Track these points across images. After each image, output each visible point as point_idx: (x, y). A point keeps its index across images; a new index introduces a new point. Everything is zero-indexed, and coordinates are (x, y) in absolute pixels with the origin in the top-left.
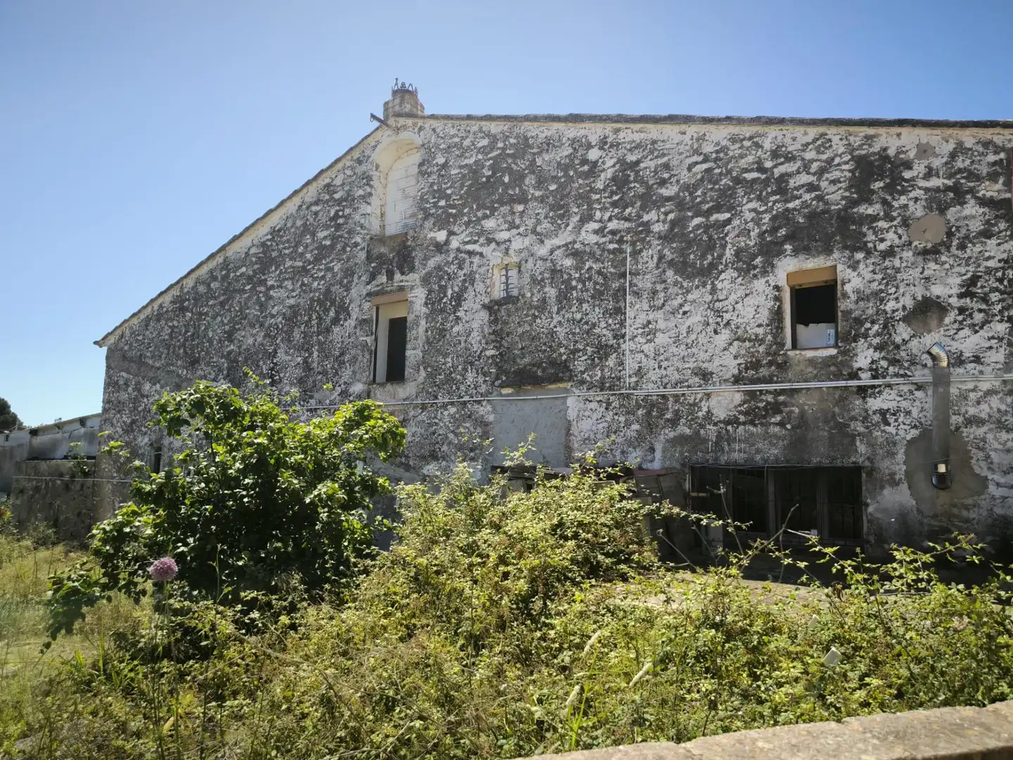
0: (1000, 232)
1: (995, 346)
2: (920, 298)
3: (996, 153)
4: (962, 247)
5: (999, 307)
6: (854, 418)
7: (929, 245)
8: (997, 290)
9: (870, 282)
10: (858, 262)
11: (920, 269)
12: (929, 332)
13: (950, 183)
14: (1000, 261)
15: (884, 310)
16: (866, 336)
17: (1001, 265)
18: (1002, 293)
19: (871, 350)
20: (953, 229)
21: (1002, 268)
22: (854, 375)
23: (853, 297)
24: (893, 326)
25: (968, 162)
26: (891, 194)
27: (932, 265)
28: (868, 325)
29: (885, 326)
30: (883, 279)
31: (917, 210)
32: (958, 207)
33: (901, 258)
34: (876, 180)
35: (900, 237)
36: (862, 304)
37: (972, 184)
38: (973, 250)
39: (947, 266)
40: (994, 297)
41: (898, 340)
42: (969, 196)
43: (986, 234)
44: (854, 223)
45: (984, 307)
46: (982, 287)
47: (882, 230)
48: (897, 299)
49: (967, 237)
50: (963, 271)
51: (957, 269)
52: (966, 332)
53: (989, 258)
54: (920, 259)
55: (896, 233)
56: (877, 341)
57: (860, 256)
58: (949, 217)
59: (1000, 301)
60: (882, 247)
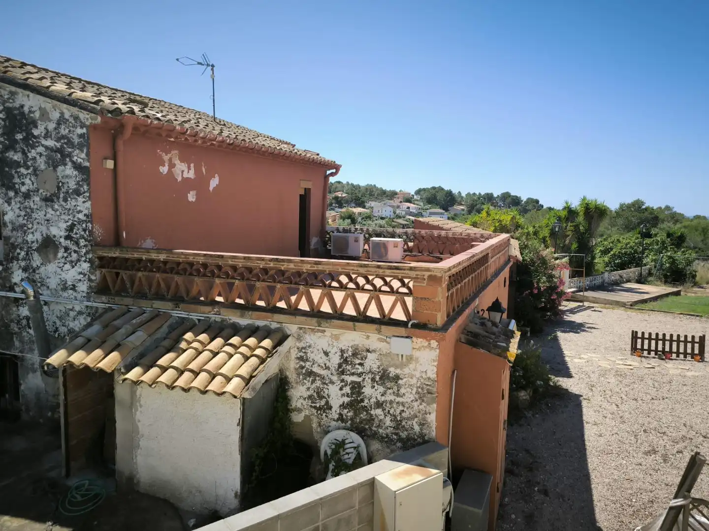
0: (84, 193)
1: (82, 279)
2: (45, 235)
3: (82, 127)
4: (65, 200)
5: (84, 250)
6: (12, 321)
7: (49, 194)
8: (83, 237)
9: (18, 216)
10: (11, 199)
11: (43, 213)
12: (50, 262)
13: (58, 145)
14: (85, 215)
15: (27, 241)
16: (18, 260)
17: (85, 218)
18: (86, 240)
19: (21, 271)
20: (60, 184)
21: (85, 221)
22: (11, 289)
23: (10, 227)
24: (31, 254)
25: (67, 131)
26: (27, 147)
27: (50, 210)
28: (18, 251)
29: (27, 254)
30: (25, 216)
31: (41, 163)
32: (63, 167)
33: (34, 201)
34: (18, 132)
35: (33, 184)
36: (14, 232)
37: (70, 150)
38: (71, 203)
39: (58, 213)
40: (82, 242)
41: (35, 265)
42: (68, 159)
43: (77, 193)
44: (7, 166)
45: (77, 249)
46: (76, 234)
47: (23, 175)
48: (33, 233)
49: (67, 192)
50: (67, 218)
51: (63, 217)
52: (68, 266)
53: (80, 212)
54: (44, 204)
55: (30, 179)
56: (23, 264)
57: (11, 194)
58: (58, 174)
59: (84, 246)
60: (24, 189)
